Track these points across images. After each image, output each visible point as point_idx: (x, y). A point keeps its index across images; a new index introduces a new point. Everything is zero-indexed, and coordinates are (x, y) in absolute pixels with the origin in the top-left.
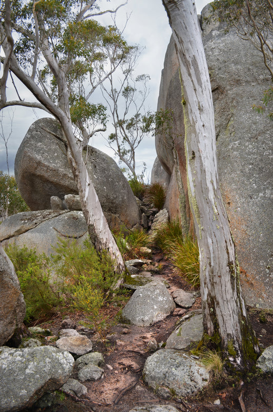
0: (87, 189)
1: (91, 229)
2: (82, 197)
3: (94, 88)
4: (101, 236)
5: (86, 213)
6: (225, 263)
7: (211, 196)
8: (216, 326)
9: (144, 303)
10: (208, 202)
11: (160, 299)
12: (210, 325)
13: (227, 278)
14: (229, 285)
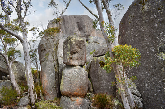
0: (11, 74)
1: (12, 84)
2: (10, 76)
3: (18, 45)
4: (14, 86)
5: (11, 80)
6: (32, 88)
7: (29, 76)
8: (31, 101)
9: (23, 101)
10: (29, 77)
11: (27, 100)
12: (30, 101)
13: (32, 91)
14: (32, 92)
